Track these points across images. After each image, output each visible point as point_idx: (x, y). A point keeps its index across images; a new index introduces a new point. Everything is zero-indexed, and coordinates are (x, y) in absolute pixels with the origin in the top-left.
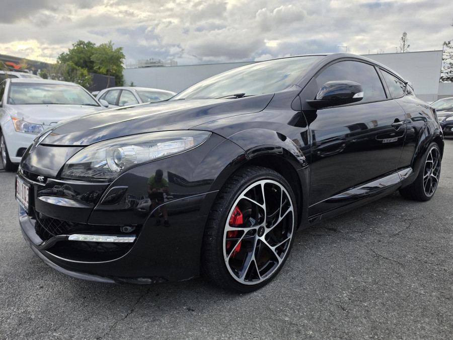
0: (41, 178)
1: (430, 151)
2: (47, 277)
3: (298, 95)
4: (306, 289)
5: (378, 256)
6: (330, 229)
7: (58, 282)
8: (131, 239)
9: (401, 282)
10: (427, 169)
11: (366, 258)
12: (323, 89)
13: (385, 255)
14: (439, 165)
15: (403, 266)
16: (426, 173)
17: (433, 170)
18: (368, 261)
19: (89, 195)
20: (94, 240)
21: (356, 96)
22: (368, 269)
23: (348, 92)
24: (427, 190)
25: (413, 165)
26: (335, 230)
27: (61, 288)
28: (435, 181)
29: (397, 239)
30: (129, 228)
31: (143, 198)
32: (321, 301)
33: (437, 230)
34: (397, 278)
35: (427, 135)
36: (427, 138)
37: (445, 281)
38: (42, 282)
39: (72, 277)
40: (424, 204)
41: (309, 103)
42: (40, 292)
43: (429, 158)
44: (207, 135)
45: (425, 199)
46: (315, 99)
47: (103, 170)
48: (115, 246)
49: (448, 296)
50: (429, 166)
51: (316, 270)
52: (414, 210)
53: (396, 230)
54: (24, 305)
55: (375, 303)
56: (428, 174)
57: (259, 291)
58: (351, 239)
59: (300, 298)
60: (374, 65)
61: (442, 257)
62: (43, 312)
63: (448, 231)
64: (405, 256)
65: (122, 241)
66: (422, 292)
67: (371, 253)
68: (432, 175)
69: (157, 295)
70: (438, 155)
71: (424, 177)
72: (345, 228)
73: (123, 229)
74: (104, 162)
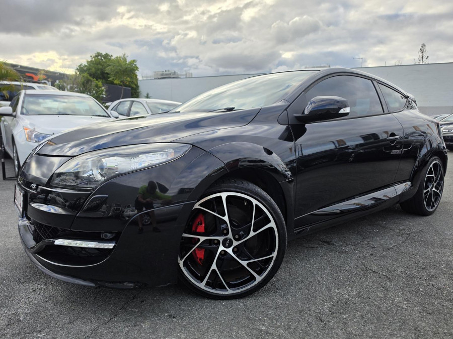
0: (33, 186)
1: (431, 165)
2: (40, 282)
3: (286, 109)
4: (289, 299)
5: (367, 270)
6: (324, 242)
7: (51, 286)
8: (111, 246)
9: (385, 296)
10: (428, 183)
11: (355, 271)
12: (311, 103)
13: (375, 268)
14: (442, 179)
15: (390, 280)
16: (427, 187)
17: (435, 184)
18: (356, 275)
19: (76, 201)
20: (78, 245)
21: (342, 111)
22: (354, 282)
23: (336, 107)
24: (428, 205)
25: (412, 179)
26: (328, 243)
27: (52, 292)
28: (437, 196)
29: (391, 253)
30: (109, 235)
31: (129, 207)
32: (301, 312)
33: (432, 245)
34: (382, 291)
35: (429, 149)
36: (428, 152)
37: (430, 296)
38: (35, 286)
39: (64, 282)
40: (425, 218)
41: (296, 117)
42: (32, 296)
43: (430, 172)
44: (187, 148)
45: (426, 214)
46: (303, 113)
47: (90, 180)
48: (97, 251)
49: (430, 311)
50: (430, 180)
51: (302, 282)
52: (414, 224)
53: (391, 244)
54: (16, 307)
55: (354, 316)
56: (429, 189)
57: (242, 300)
58: (343, 252)
59: (280, 308)
60: (371, 79)
61: (433, 272)
62: (32, 314)
63: (444, 246)
64: (394, 270)
65: (102, 247)
66: (405, 306)
67: (360, 266)
68: (434, 189)
69: (142, 301)
70: (441, 170)
71: (425, 191)
72: (339, 241)
73: (103, 236)
74: (90, 173)
